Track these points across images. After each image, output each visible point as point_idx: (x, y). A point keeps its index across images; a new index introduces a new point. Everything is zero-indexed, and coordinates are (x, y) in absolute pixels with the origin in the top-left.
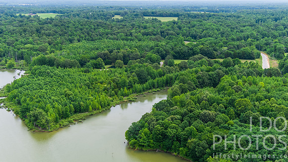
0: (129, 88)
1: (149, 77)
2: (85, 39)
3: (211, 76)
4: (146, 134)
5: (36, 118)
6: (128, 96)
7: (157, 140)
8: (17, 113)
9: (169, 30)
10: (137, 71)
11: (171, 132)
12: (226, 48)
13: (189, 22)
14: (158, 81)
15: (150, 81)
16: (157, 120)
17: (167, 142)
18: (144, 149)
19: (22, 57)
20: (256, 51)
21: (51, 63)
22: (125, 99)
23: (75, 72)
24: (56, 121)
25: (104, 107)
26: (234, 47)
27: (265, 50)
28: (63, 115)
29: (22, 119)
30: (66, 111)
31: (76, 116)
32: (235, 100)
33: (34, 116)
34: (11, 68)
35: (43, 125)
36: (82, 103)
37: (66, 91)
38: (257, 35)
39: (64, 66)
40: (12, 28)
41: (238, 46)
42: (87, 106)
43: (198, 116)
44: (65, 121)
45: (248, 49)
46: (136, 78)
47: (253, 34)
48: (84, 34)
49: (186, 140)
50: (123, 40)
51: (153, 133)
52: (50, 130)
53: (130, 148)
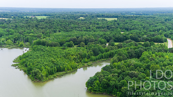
0: (88, 58)
1: (100, 52)
2: (63, 31)
3: (136, 52)
4: (97, 84)
5: (36, 74)
6: (87, 63)
7: (104, 88)
8: (25, 71)
9: (112, 25)
10: (93, 49)
11: (112, 83)
12: (146, 36)
13: (124, 21)
14: (105, 54)
15: (100, 54)
16: (104, 76)
17: (109, 89)
18: (96, 92)
19: (28, 41)
20: (164, 38)
21: (44, 44)
22: (86, 64)
23: (57, 49)
24: (47, 76)
25: (73, 69)
26: (151, 35)
27: (170, 37)
28: (51, 73)
29: (28, 75)
30: (53, 71)
31: (58, 74)
32: (150, 65)
33: (35, 73)
34: (21, 47)
35: (40, 78)
36: (61, 66)
37: (52, 60)
38: (165, 28)
39: (51, 46)
40: (22, 24)
41: (153, 35)
42: (64, 68)
43: (128, 74)
44: (52, 77)
45: (159, 36)
46: (92, 53)
47: (163, 28)
48: (62, 27)
49: (121, 87)
50: (85, 31)
51: (102, 83)
52: (43, 81)
53: (88, 92)
